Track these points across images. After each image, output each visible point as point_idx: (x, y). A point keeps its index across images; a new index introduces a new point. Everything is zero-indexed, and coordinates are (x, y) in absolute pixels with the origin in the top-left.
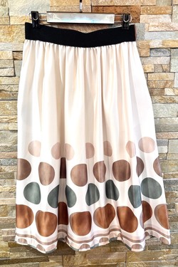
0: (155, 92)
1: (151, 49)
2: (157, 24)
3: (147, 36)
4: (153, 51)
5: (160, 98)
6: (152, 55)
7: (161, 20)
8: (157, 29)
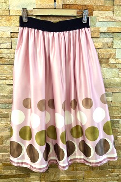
0: (103, 61)
1: (100, 33)
2: (104, 17)
3: (98, 24)
4: (102, 34)
5: (106, 64)
6: (101, 37)
7: (107, 15)
8: (104, 20)
